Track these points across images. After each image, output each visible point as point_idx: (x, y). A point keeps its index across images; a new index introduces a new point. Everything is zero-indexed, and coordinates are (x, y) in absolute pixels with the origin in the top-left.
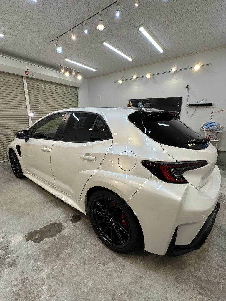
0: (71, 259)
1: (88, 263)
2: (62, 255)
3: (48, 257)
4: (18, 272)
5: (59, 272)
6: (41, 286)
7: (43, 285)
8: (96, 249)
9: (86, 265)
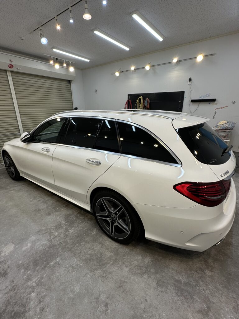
0: (60, 267)
1: (76, 271)
2: (52, 264)
3: (38, 266)
4: (9, 281)
5: (47, 280)
6: (31, 293)
7: (33, 292)
8: (84, 257)
9: (74, 272)
